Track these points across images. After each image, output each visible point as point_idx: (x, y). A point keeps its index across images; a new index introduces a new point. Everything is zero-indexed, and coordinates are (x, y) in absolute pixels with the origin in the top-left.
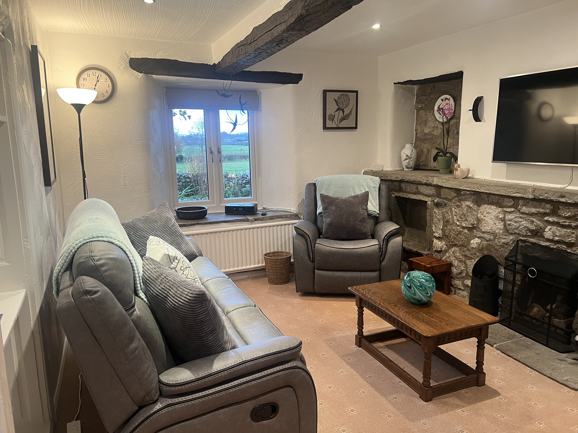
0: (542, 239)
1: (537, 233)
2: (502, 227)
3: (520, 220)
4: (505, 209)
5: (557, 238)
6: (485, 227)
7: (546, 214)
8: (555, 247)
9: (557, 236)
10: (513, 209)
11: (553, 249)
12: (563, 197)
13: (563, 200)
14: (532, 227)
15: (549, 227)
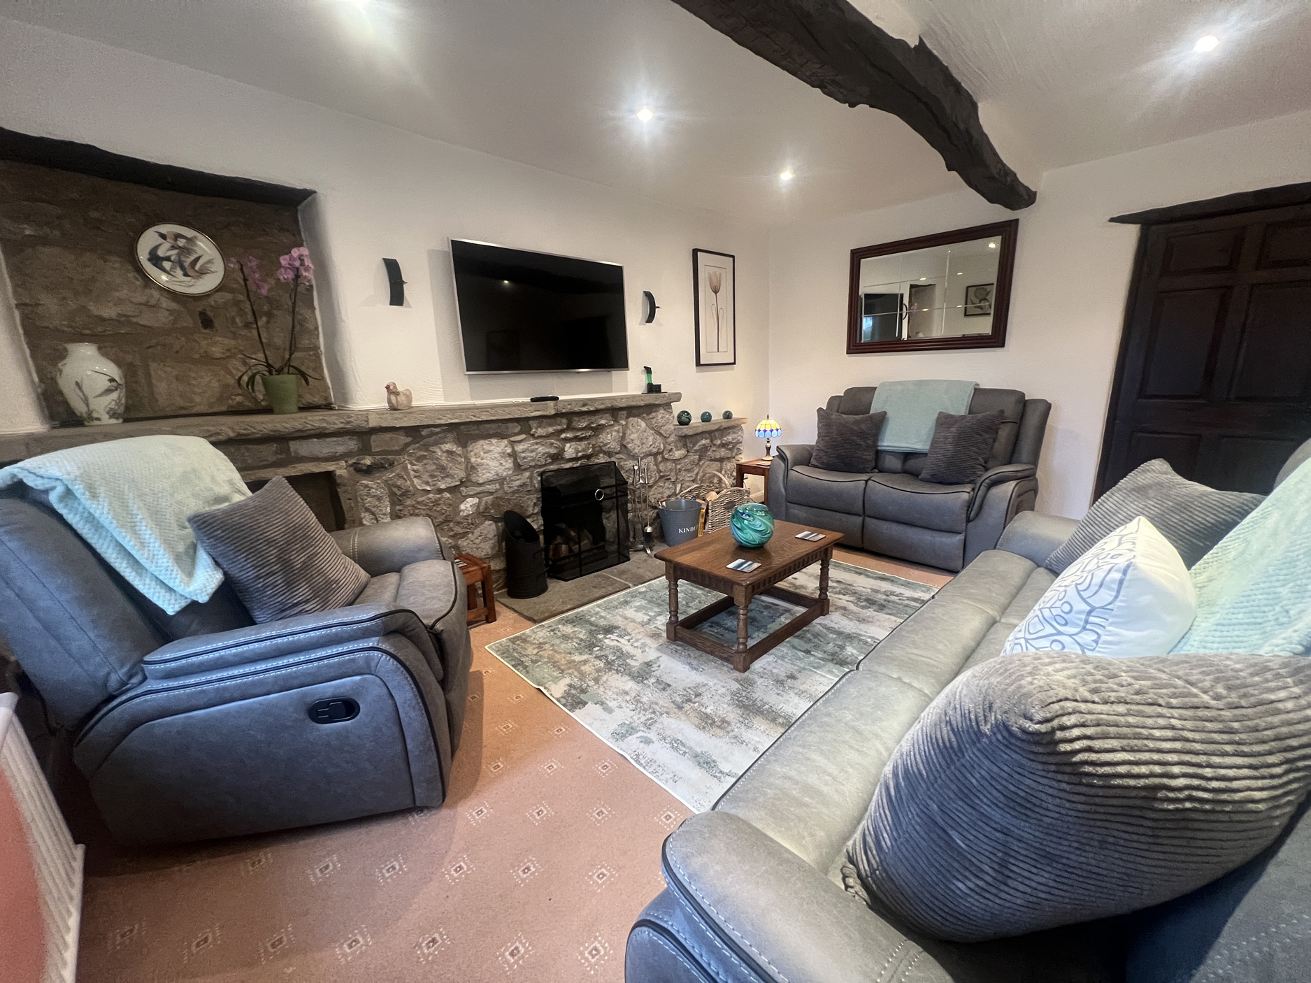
0: (562, 462)
1: (557, 457)
2: (511, 465)
3: (536, 447)
4: (512, 439)
5: (580, 454)
6: (484, 474)
7: (562, 431)
8: (578, 465)
9: (580, 452)
10: (523, 436)
11: (576, 468)
12: (584, 405)
13: (584, 409)
14: (553, 451)
15: (568, 445)
